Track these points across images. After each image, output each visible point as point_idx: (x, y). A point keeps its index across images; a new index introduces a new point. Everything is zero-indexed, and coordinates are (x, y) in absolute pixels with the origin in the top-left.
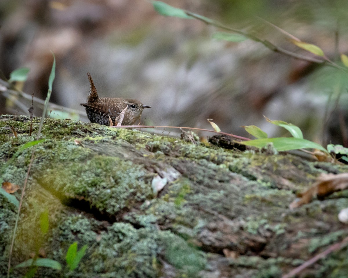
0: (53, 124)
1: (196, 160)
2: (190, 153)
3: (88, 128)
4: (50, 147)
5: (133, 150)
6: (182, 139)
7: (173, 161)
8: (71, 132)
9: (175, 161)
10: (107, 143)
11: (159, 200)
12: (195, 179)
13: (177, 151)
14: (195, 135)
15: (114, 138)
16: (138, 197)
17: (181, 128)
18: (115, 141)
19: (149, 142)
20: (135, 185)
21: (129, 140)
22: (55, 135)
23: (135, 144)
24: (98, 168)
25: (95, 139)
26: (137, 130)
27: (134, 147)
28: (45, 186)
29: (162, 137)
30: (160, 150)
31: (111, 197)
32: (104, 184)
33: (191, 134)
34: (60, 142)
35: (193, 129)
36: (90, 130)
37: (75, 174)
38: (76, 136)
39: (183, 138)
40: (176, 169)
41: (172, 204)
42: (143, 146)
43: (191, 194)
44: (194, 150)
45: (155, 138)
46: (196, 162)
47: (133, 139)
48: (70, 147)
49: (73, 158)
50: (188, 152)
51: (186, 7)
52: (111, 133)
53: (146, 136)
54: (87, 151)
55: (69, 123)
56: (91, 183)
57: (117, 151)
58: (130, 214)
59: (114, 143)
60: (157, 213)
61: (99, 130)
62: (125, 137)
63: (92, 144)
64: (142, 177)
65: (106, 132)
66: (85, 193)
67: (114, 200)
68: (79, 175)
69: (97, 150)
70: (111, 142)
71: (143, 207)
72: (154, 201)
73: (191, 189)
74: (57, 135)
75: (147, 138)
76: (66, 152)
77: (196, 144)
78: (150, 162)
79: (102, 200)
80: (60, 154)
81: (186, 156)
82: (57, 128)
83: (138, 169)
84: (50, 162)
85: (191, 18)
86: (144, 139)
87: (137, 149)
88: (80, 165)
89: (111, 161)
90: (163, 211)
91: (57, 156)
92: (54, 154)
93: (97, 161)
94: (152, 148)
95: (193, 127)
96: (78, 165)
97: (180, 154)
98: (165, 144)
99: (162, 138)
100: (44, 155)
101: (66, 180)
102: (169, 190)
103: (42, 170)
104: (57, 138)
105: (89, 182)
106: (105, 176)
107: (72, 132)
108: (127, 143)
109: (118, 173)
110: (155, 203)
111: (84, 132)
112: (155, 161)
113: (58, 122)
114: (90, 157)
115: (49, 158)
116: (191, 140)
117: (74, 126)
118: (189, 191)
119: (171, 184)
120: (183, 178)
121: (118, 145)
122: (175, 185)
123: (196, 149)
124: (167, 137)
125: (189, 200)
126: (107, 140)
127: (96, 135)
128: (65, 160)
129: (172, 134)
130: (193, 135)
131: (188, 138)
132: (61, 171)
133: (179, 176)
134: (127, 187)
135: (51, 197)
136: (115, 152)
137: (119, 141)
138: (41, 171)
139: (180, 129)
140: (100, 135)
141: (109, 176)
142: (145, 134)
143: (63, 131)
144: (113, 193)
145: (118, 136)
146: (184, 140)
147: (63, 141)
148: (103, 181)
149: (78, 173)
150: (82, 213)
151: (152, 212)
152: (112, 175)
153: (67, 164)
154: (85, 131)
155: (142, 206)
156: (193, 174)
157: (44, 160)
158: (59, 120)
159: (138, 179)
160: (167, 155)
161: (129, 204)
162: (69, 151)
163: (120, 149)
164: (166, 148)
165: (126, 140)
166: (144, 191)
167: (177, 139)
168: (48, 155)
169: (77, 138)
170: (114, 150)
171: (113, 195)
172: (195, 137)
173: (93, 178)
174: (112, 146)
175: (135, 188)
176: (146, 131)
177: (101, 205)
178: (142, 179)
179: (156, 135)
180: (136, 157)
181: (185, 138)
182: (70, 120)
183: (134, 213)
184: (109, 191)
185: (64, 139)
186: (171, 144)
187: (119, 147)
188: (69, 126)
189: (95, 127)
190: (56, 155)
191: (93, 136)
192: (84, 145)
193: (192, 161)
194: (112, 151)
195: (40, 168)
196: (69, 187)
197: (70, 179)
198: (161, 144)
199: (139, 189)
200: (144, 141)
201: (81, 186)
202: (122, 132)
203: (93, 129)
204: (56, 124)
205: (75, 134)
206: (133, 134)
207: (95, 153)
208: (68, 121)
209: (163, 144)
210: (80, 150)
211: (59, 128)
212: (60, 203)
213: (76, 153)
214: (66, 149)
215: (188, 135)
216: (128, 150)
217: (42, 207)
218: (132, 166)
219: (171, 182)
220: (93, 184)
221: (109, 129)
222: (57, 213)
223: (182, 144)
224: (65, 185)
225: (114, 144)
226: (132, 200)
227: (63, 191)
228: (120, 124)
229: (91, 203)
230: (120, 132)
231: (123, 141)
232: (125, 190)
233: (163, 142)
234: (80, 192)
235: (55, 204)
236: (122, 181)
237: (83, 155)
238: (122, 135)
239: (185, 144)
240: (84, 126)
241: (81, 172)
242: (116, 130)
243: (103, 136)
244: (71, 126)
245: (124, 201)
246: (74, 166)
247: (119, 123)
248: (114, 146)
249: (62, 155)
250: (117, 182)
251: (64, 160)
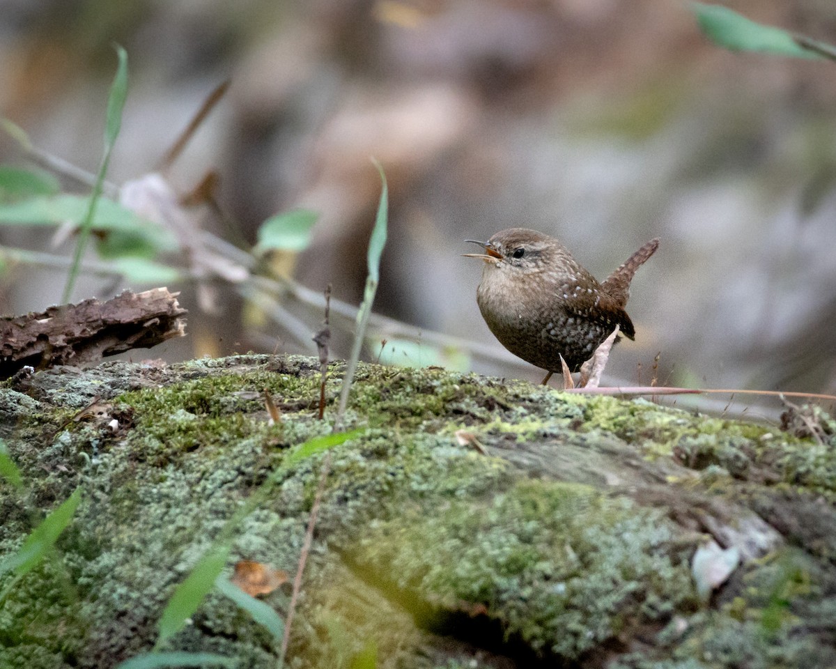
0: (391, 381)
1: (829, 493)
2: (808, 472)
3: (497, 394)
4: (380, 454)
5: (634, 462)
6: (784, 427)
7: (756, 496)
8: (444, 407)
9: (765, 498)
10: (554, 441)
11: (716, 615)
12: (825, 552)
13: (769, 465)
14: (826, 416)
15: (576, 426)
16: (652, 607)
17: (781, 395)
18: (578, 434)
19: (685, 437)
20: (640, 571)
21: (622, 430)
22: (396, 414)
23: (640, 444)
24: (528, 519)
25: (519, 429)
26: (649, 400)
27: (638, 452)
28: (367, 573)
29: (723, 421)
30: (718, 462)
31: (568, 607)
32: (546, 567)
33: (812, 415)
34: (410, 436)
35: (817, 398)
36: (503, 402)
37: (456, 536)
38: (461, 419)
39: (789, 424)
40: (767, 520)
41: (751, 628)
42: (666, 450)
43: (813, 597)
44: (822, 461)
45: (703, 426)
46: (826, 499)
47: (634, 428)
48: (443, 454)
49: (450, 486)
50: (802, 469)
51: (797, 21)
52: (567, 410)
53: (674, 418)
54: (495, 466)
55: (438, 379)
56: (507, 565)
57: (586, 465)
58: (627, 657)
59: (578, 441)
60: (708, 655)
61: (531, 401)
62: (611, 423)
63: (508, 443)
64: (661, 545)
65: (553, 408)
66: (488, 596)
67: (578, 616)
68: (470, 538)
69: (526, 462)
70: (567, 437)
71: (667, 638)
72: (698, 618)
73: (812, 583)
74: (403, 417)
75: (679, 425)
76: (430, 469)
77: (829, 443)
78: (685, 500)
79: (540, 615)
80: (412, 476)
81: (798, 480)
82: (401, 393)
83: (651, 519)
84: (380, 499)
85: (811, 56)
86: (668, 427)
87: (648, 458)
88: (473, 508)
89: (566, 495)
90: (727, 651)
91: (403, 482)
92: (393, 474)
93: (525, 497)
94: (693, 457)
95: (819, 393)
96: (467, 508)
97: (780, 473)
98: (732, 444)
99: (725, 427)
100: (363, 478)
101: (429, 553)
102: (745, 586)
103: (356, 523)
104: (401, 426)
105: (502, 560)
106: (550, 543)
107: (448, 406)
108: (618, 439)
109: (590, 533)
110: (703, 625)
111: (484, 406)
112: (701, 498)
113: (404, 375)
114: (504, 485)
115: (378, 488)
116: (813, 430)
117: (455, 390)
118: (805, 589)
119: (753, 568)
120: (788, 549)
121: (588, 447)
122: (765, 570)
123: (829, 459)
124: (738, 421)
125: (807, 615)
126: (555, 431)
127: (523, 415)
128: (426, 494)
129: (756, 411)
130: (819, 416)
131: (804, 424)
132: (416, 528)
133: (776, 543)
134: (618, 575)
135: (385, 606)
136: (580, 469)
137: (594, 436)
138: (353, 528)
139: (778, 396)
140: (532, 416)
141: (563, 543)
142: (671, 413)
143: (420, 403)
144: (573, 593)
145: (588, 418)
146: (792, 431)
147: (420, 435)
148: (543, 558)
149: (467, 535)
150: (480, 655)
151: (692, 653)
152: (569, 539)
153: (433, 505)
154: (489, 405)
155: (663, 635)
156: (818, 536)
157: (361, 492)
158: (409, 371)
159: (649, 550)
160: (738, 477)
161: (622, 629)
162: (440, 466)
163: (594, 462)
164: (737, 458)
165: (615, 431)
166: (668, 587)
167: (768, 428)
168: (373, 478)
169: (463, 425)
170: (576, 464)
171: (575, 601)
172: (823, 423)
173: (514, 547)
174: (570, 449)
175: (639, 580)
176: (674, 404)
177: (537, 630)
178: (662, 551)
179: (706, 416)
180: (644, 485)
181: (793, 426)
182: (442, 369)
183: (637, 655)
184: (561, 587)
185: (422, 427)
186: (751, 445)
187: (593, 454)
188: (439, 390)
189: (517, 391)
190: (400, 477)
191: (513, 419)
192: (483, 448)
193: (817, 495)
194: (572, 466)
195: (350, 517)
196: (440, 576)
197: (441, 553)
198: (721, 443)
199: (655, 580)
200: (667, 434)
201: (475, 574)
202: (602, 407)
203: (511, 398)
204: (399, 384)
205: (458, 412)
206: (636, 413)
207: (520, 472)
208: (435, 372)
209: (727, 444)
210: (472, 464)
211: (408, 395)
212: (411, 626)
213: (459, 470)
214: (429, 459)
215: (803, 418)
216: (620, 463)
217: (357, 636)
218: (633, 513)
219: (752, 559)
220: (513, 567)
221: (560, 397)
222: (400, 654)
223: (784, 444)
224: (427, 568)
225: (576, 444)
226: (634, 615)
227: (420, 588)
228: (594, 383)
229: (507, 625)
230: (596, 406)
231: (606, 436)
232: (610, 586)
233: (728, 438)
234: (472, 592)
235: (395, 627)
236: (603, 558)
237: (481, 476)
238: (602, 415)
239: (795, 444)
240: (486, 389)
241: (474, 531)
242: (582, 400)
243: (544, 418)
244: (445, 387)
245: (607, 620)
246: (455, 510)
247: (591, 380)
248: (577, 451)
249: (418, 478)
250: (586, 563)
251: (422, 494)
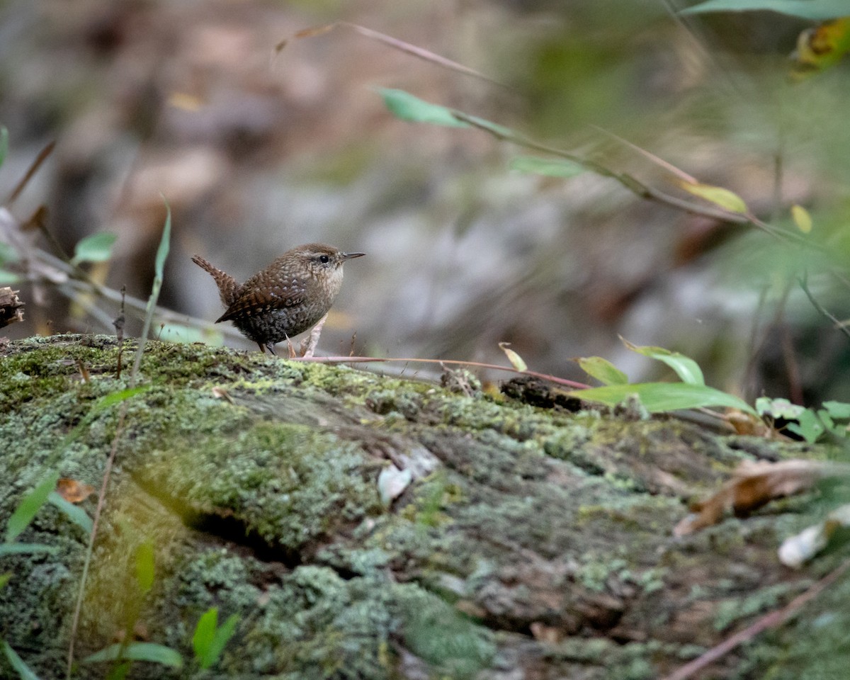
0: (168, 353)
1: (474, 431)
2: (460, 416)
3: (242, 362)
4: (159, 403)
5: (338, 410)
6: (443, 385)
7: (423, 433)
8: (204, 371)
9: (429, 434)
10: (282, 395)
11: (395, 517)
12: (471, 472)
13: (432, 411)
14: (473, 378)
15: (297, 383)
16: (350, 511)
17: (441, 362)
18: (298, 389)
19: (374, 391)
20: (341, 486)
21: (329, 386)
22: (171, 376)
23: (342, 397)
24: (263, 449)
25: (257, 386)
26: (348, 366)
27: (340, 402)
28: (148, 487)
29: (400, 381)
30: (396, 409)
31: (291, 511)
32: (276, 483)
33: (463, 376)
34: (181, 391)
35: (467, 365)
36: (246, 367)
37: (212, 462)
38: (216, 379)
39: (447, 383)
40: (430, 450)
41: (420, 526)
42: (360, 401)
43: (462, 504)
44: (470, 409)
45: (386, 384)
46: (473, 435)
47: (338, 385)
48: (204, 404)
49: (209, 426)
50: (456, 414)
51: (454, 101)
52: (291, 373)
53: (366, 378)
54: (240, 412)
55: (200, 351)
56: (248, 482)
57: (303, 411)
58: (332, 547)
59: (298, 394)
60: (389, 545)
61: (266, 366)
62: (322, 382)
63: (249, 395)
64: (356, 468)
65: (281, 371)
66: (234, 503)
67: (297, 518)
68: (222, 463)
69: (262, 409)
70: (290, 392)
71: (360, 533)
72: (382, 519)
73: (462, 494)
74: (176, 378)
75: (369, 383)
76: (195, 414)
77: (475, 396)
78: (374, 436)
79: (271, 517)
80: (182, 419)
81: (453, 422)
82: (174, 361)
83: (349, 450)
84: (159, 435)
85: (464, 125)
86: (362, 385)
87: (347, 407)
88: (225, 441)
89: (291, 433)
90: (402, 542)
91: (175, 423)
92: (169, 418)
93: (261, 434)
94: (379, 406)
95: (467, 361)
96: (220, 442)
97: (440, 417)
98: (406, 397)
99: (402, 385)
100: (147, 420)
101: (193, 473)
102: (415, 497)
103: (144, 452)
104: (174, 384)
105: (244, 478)
106: (279, 466)
107: (207, 370)
108: (327, 394)
109: (307, 459)
110: (386, 524)
111: (233, 370)
112: (385, 434)
113: (176, 349)
114: (246, 426)
115: (158, 427)
116: (464, 388)
117: (212, 359)
118: (457, 498)
119: (420, 484)
120: (445, 471)
121: (305, 399)
122: (429, 485)
123: (475, 407)
124: (411, 381)
125: (459, 517)
126: (283, 388)
127: (260, 376)
128: (192, 431)
129: (424, 374)
130: (468, 377)
131: (457, 383)
132: (184, 456)
133: (438, 467)
134: (326, 489)
135: (163, 510)
136: (300, 414)
137: (309, 391)
138: (140, 455)
139: (439, 364)
140: (267, 377)
141: (287, 466)
142: (364, 375)
143: (188, 367)
144: (294, 502)
145: (305, 379)
146: (449, 387)
147: (187, 391)
148: (273, 477)
149: (219, 461)
150: (229, 545)
151: (378, 544)
152: (292, 463)
153: (197, 439)
154: (236, 369)
155: (357, 531)
156: (466, 461)
157: (146, 431)
158: (180, 346)
159: (348, 471)
160: (411, 419)
161: (329, 527)
162: (202, 413)
163: (309, 409)
164: (410, 406)
165: (325, 388)
166: (361, 498)
167: (432, 385)
168: (154, 420)
169: (218, 383)
170: (297, 410)
171: (296, 507)
172: (471, 382)
173: (253, 469)
174: (293, 400)
175: (341, 492)
176: (366, 369)
177: (269, 527)
178: (357, 472)
179: (389, 377)
180: (344, 425)
181: (450, 384)
182: (203, 344)
183: (339, 545)
184: (286, 498)
185: (189, 385)
186: (420, 397)
187: (309, 404)
188: (202, 359)
189: (256, 359)
190: (173, 420)
191: (253, 379)
192: (232, 399)
193: (466, 433)
194: (294, 412)
195: (138, 448)
196: (201, 489)
197: (202, 473)
198: (399, 396)
199: (352, 492)
200: (361, 389)
201: (225, 488)
202: (316, 370)
203: (252, 364)
204: (173, 354)
205: (214, 374)
206: (339, 375)
207: (258, 416)
208: (198, 346)
209: (403, 397)
210: (224, 411)
211: (179, 362)
212: (181, 524)
213: (215, 415)
214: (194, 407)
215: (456, 378)
216: (328, 410)
217: (143, 532)
218: (336, 445)
219: (420, 478)
220: (253, 483)
221: (286, 364)
222: (173, 544)
223: (443, 397)
224: (192, 484)
225: (297, 397)
226: (337, 517)
227: (187, 498)
228: (310, 354)
229: (248, 524)
230: (311, 370)
231: (318, 391)
232: (320, 496)
233: (403, 392)
234: (224, 501)
235: (169, 525)
236: (316, 477)
237: (231, 420)
238: (315, 376)
239: (451, 397)
240: (234, 358)
241: (225, 457)
242: (301, 366)
243: (275, 378)
244: (205, 357)
245: (318, 520)
246: (212, 443)
247: (308, 352)
248: (297, 402)
249: (186, 420)
250: (303, 480)
251: (189, 432)
